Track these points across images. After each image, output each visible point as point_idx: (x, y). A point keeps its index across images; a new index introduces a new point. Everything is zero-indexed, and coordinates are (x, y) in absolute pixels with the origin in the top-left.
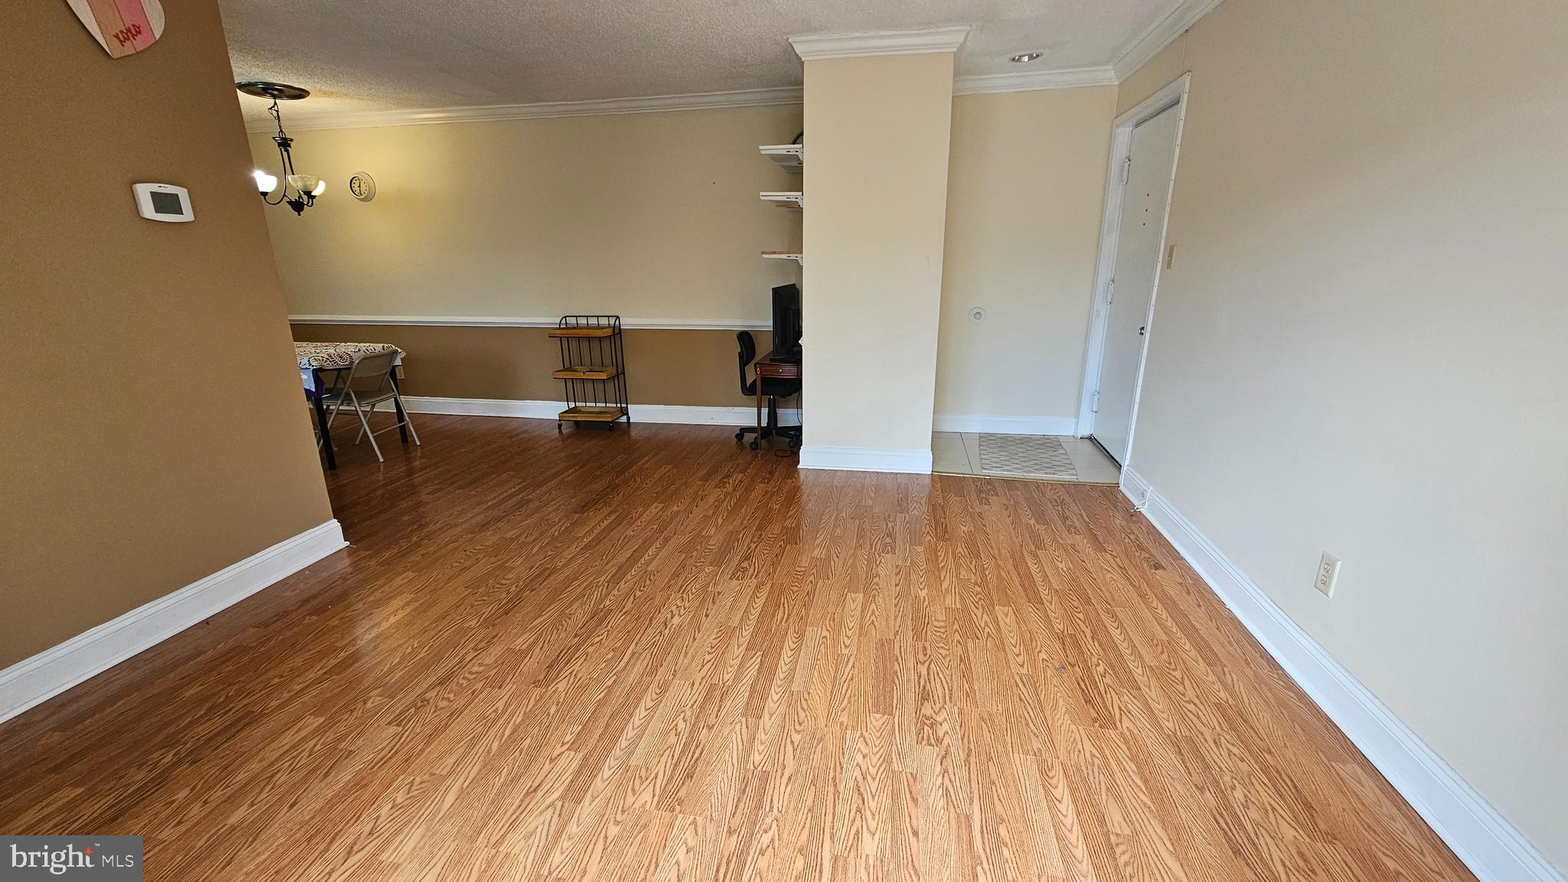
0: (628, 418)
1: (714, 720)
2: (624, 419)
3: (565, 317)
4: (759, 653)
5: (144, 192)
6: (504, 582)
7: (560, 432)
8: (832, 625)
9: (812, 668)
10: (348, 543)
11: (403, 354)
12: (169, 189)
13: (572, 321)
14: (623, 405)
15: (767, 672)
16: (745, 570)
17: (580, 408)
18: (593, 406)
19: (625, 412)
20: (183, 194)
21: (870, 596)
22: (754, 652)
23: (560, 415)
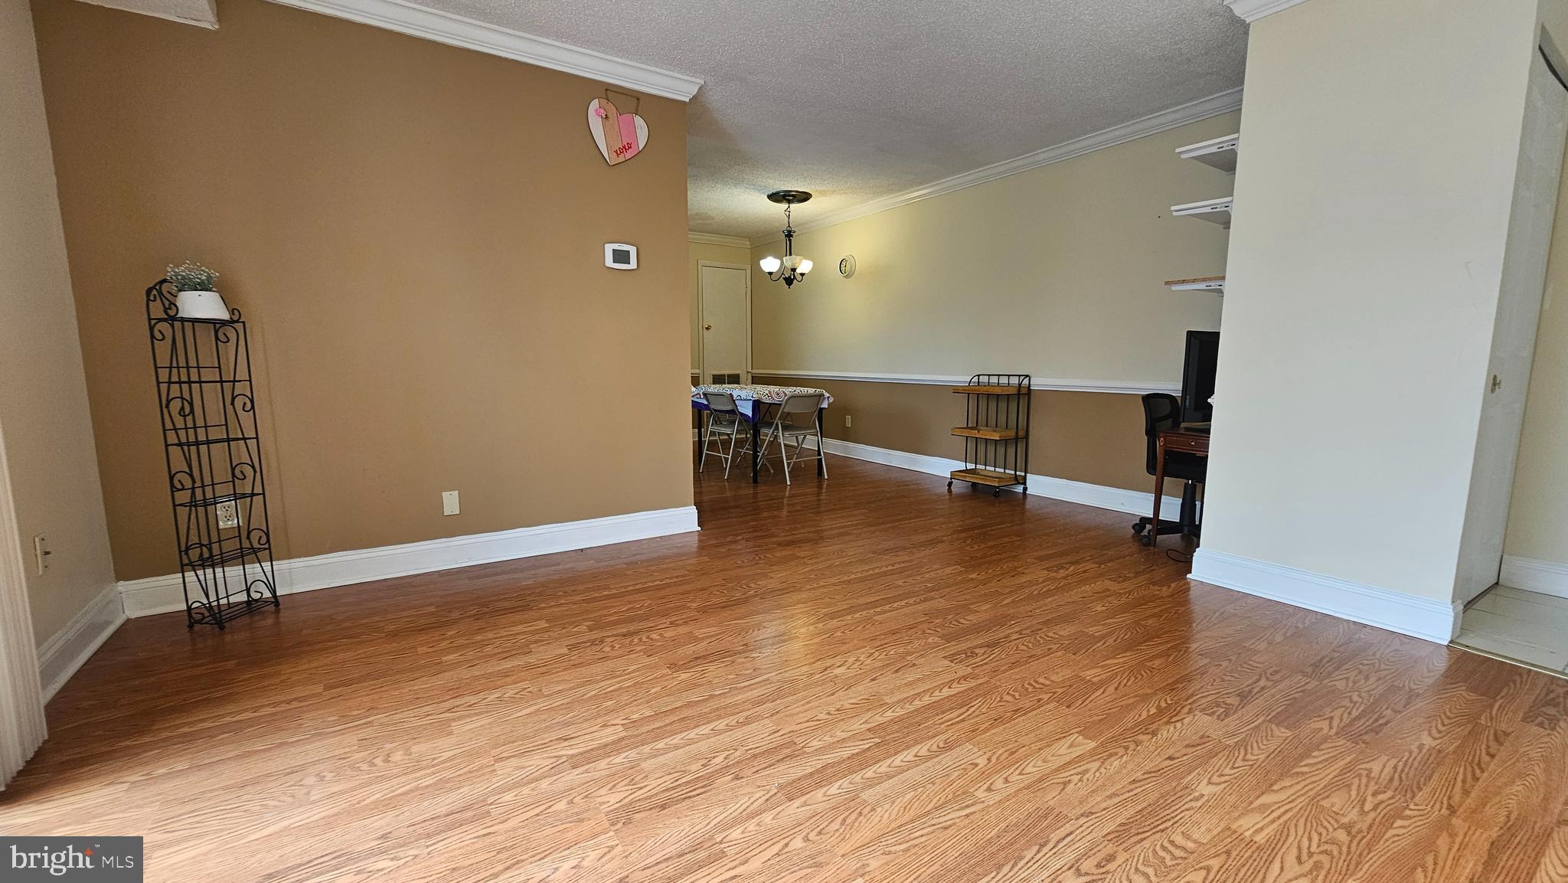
0: (1025, 489)
1: (749, 774)
2: (1020, 489)
3: (979, 376)
4: (877, 740)
5: (609, 249)
6: (962, 621)
7: (950, 490)
8: (1004, 757)
9: (914, 787)
10: (700, 529)
11: (831, 400)
12: (625, 247)
13: (984, 379)
14: (1018, 473)
15: (860, 761)
16: (974, 655)
17: (979, 471)
18: (993, 471)
19: (1023, 481)
20: (633, 250)
21: (1103, 753)
22: (872, 736)
23: (952, 473)
